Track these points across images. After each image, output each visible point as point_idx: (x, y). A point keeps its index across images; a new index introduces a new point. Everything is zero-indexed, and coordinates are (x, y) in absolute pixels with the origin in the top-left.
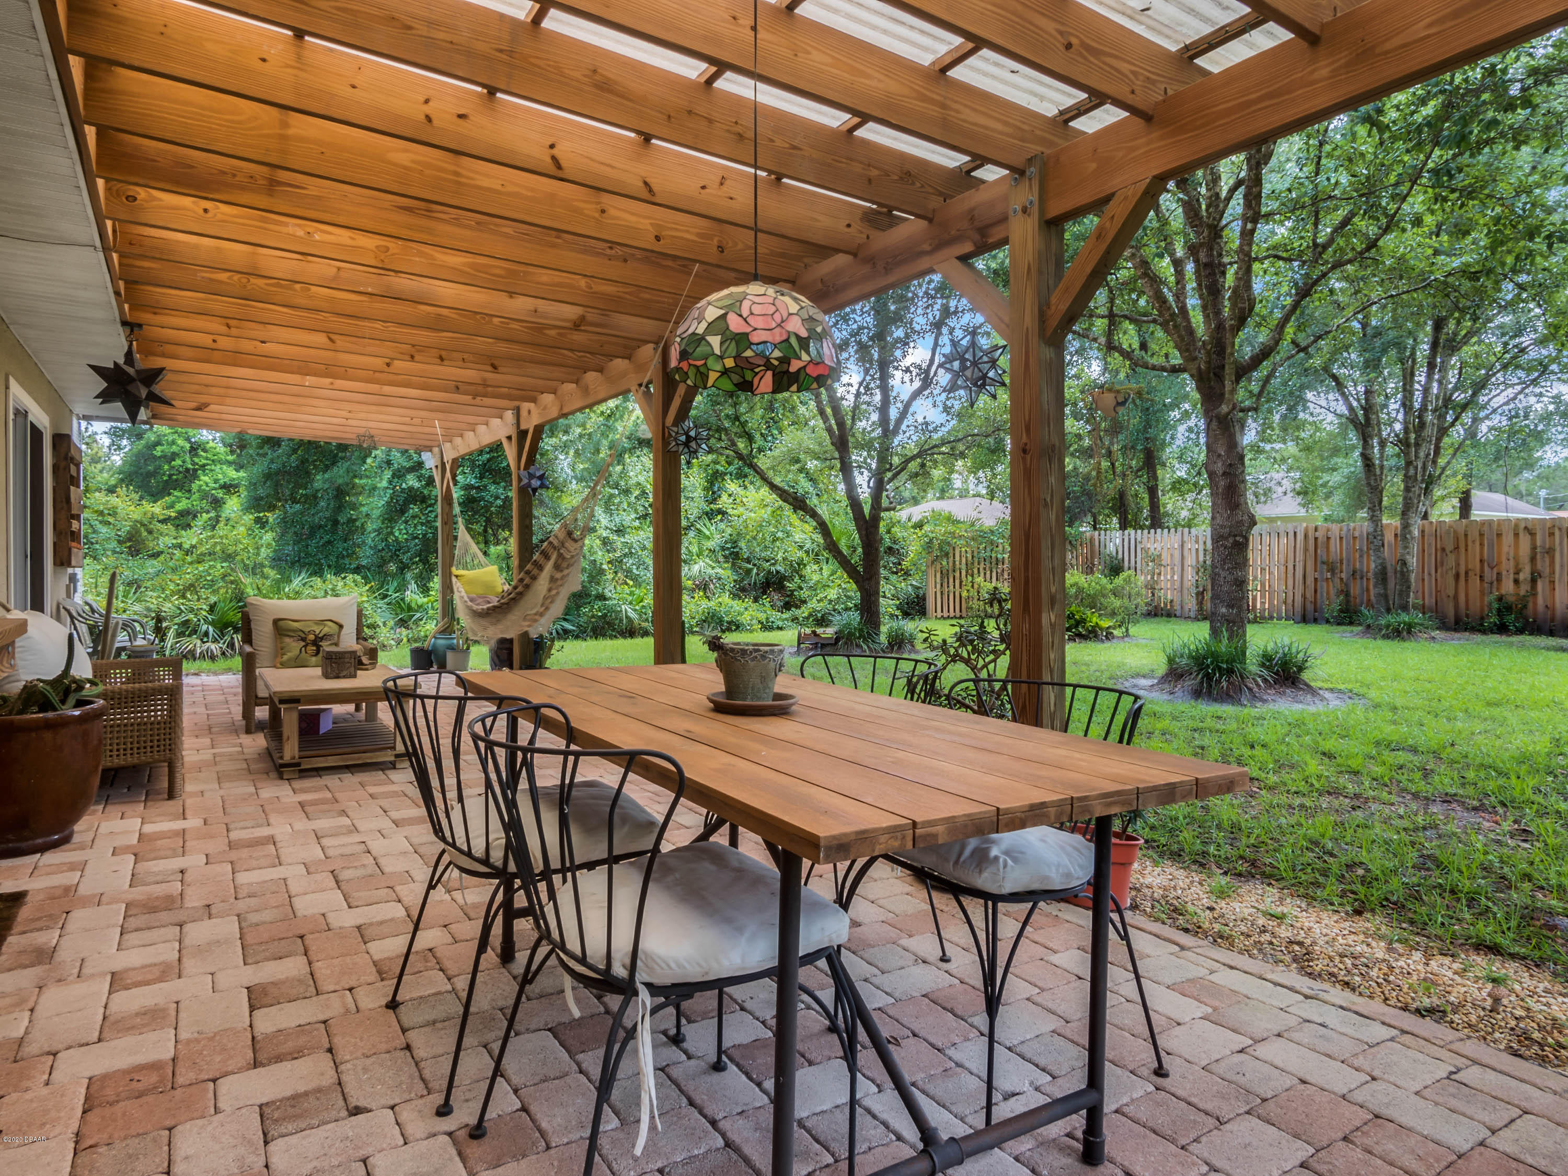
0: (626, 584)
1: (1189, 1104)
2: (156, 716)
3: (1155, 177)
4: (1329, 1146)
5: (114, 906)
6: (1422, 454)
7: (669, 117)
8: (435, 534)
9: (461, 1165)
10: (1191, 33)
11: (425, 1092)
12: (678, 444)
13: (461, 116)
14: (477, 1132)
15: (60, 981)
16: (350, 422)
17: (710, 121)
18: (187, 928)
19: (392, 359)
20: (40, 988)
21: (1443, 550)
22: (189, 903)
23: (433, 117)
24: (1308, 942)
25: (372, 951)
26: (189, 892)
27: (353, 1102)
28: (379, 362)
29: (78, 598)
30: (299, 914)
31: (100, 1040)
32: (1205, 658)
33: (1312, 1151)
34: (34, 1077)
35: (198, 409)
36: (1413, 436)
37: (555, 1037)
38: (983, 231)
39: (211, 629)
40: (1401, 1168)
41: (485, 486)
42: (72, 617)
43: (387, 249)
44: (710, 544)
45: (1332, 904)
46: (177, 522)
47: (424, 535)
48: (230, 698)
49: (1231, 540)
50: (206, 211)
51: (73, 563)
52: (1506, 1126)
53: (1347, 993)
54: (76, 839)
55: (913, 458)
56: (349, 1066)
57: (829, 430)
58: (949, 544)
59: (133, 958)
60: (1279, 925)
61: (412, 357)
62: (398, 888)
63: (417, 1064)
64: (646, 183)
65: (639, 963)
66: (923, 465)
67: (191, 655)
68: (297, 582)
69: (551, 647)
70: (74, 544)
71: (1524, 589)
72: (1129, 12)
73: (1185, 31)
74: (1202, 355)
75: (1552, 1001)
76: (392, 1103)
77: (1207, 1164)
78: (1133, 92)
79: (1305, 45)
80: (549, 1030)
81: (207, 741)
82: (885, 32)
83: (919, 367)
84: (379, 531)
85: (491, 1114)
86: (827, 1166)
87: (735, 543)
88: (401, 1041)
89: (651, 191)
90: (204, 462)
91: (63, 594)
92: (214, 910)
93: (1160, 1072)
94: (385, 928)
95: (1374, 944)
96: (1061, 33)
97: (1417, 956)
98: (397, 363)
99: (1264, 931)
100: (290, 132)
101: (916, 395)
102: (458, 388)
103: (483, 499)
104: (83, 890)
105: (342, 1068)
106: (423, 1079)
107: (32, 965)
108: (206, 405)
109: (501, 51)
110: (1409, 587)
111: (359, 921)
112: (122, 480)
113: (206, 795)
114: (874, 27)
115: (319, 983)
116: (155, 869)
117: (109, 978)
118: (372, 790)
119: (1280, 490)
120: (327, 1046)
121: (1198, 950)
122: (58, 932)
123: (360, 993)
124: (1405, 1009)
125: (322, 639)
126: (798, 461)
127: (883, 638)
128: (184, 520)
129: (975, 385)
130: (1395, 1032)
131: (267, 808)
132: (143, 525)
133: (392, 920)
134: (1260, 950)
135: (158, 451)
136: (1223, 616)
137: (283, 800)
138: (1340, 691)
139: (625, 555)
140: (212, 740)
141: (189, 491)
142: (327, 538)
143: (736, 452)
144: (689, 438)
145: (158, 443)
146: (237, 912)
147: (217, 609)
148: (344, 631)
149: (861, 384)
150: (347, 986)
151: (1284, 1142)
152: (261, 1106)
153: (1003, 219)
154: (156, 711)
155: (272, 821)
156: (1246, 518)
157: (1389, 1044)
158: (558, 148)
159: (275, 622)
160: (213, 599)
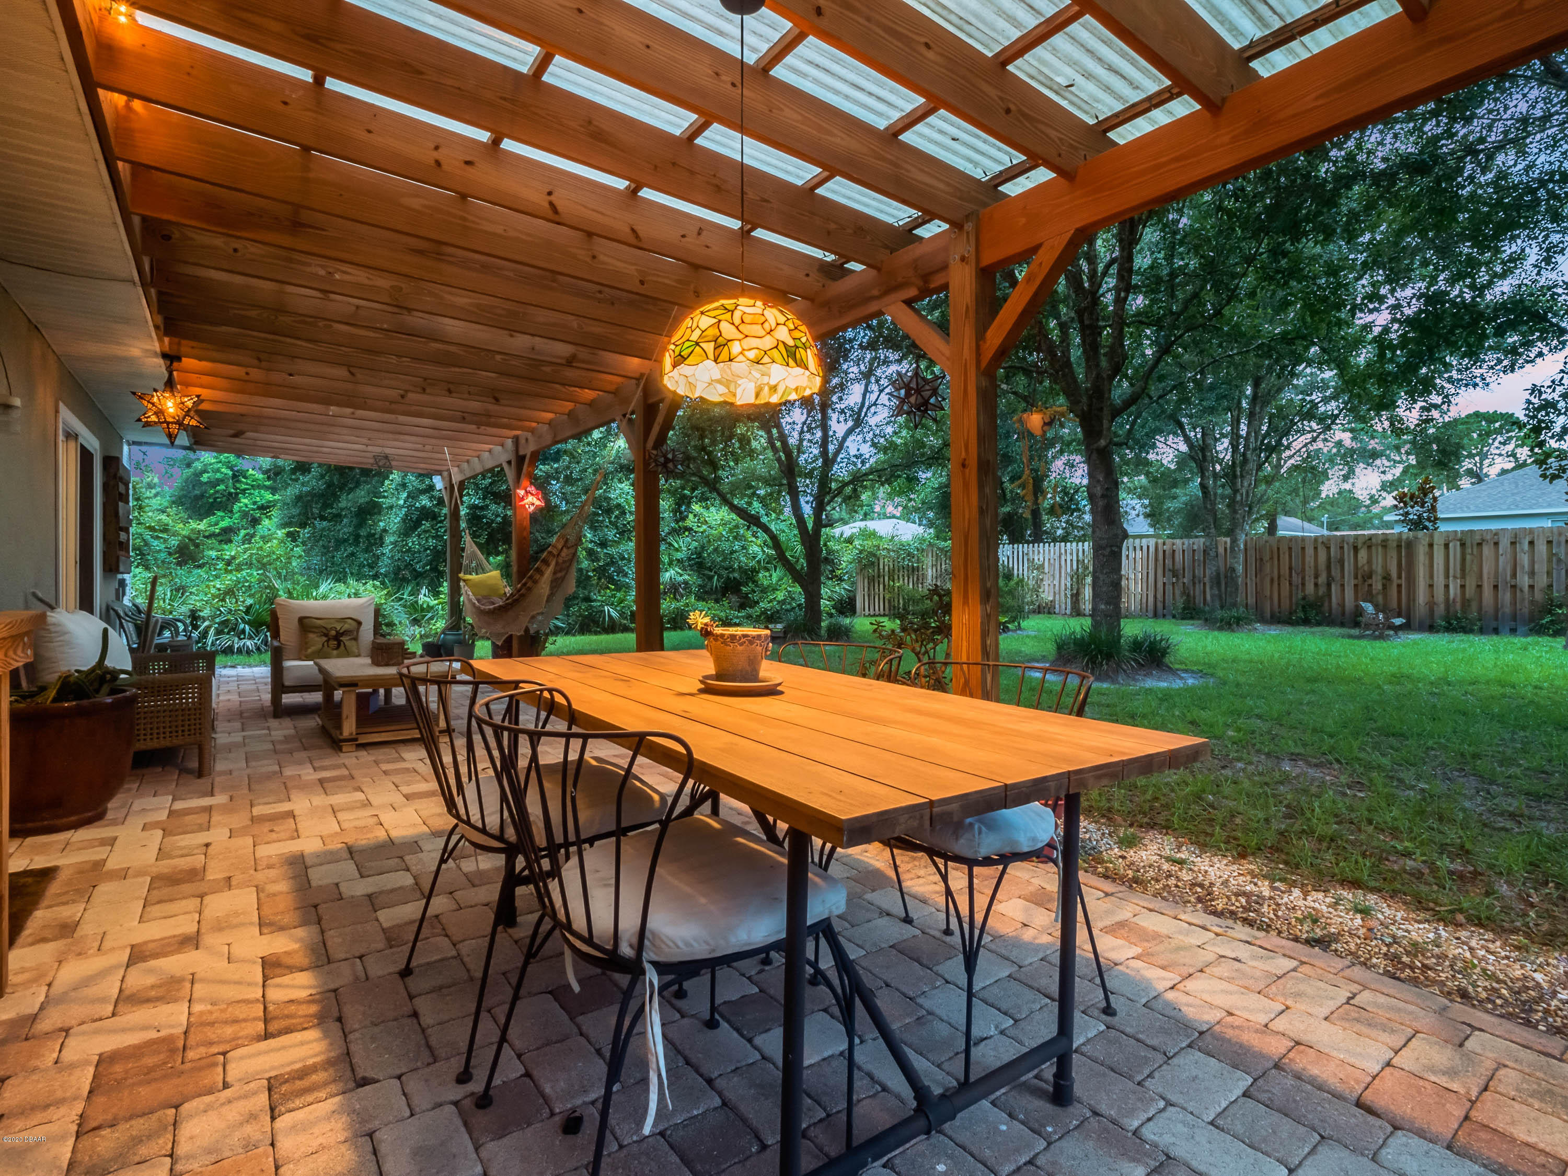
0: (608, 588)
1: (1138, 1040)
2: (187, 703)
3: (1077, 230)
4: (1264, 1074)
5: (140, 880)
6: (1246, 484)
7: (656, 167)
8: (445, 546)
9: (467, 1136)
10: (1105, 110)
11: (431, 1060)
12: (657, 465)
13: (468, 163)
14: (484, 1101)
15: (80, 954)
16: (370, 448)
17: (692, 173)
18: (207, 899)
19: (406, 391)
20: (60, 962)
21: (1261, 560)
22: (210, 876)
23: (443, 162)
24: (1207, 883)
25: (381, 919)
26: (212, 864)
27: (361, 1073)
28: (394, 394)
29: (126, 601)
30: (314, 884)
31: (114, 1015)
32: (1090, 644)
33: (1250, 1080)
34: (43, 1056)
35: (236, 435)
36: (1238, 469)
37: (556, 999)
38: (926, 277)
39: (247, 627)
40: (1328, 1092)
41: (487, 506)
42: (119, 617)
43: (401, 288)
44: (679, 555)
45: (1220, 850)
46: (220, 538)
47: (435, 548)
48: (261, 687)
49: (1108, 550)
50: (235, 250)
51: (121, 569)
52: (1404, 1046)
53: (1248, 929)
54: (110, 815)
55: (847, 484)
56: (357, 1035)
57: (779, 460)
58: (875, 555)
59: (155, 931)
60: (1181, 870)
61: (424, 390)
62: (407, 858)
63: (423, 1031)
64: (633, 230)
65: (646, 942)
66: (855, 490)
67: (228, 651)
68: (324, 588)
69: (545, 641)
70: (122, 553)
71: (1322, 591)
72: (1055, 87)
73: (1100, 107)
74: (1085, 399)
75: (1410, 928)
76: (398, 1072)
77: (1164, 1099)
78: (1060, 155)
79: (1208, 115)
80: (550, 992)
81: (237, 725)
82: (847, 97)
83: (852, 409)
84: (395, 543)
85: (497, 1081)
86: (821, 1121)
87: (699, 555)
88: (407, 1009)
89: (637, 237)
90: (244, 486)
91: (113, 597)
92: (234, 882)
93: (1108, 1011)
94: (396, 896)
95: (1260, 883)
96: (1001, 98)
97: (1296, 892)
98: (411, 396)
99: (1169, 876)
100: (312, 175)
101: (850, 432)
102: (464, 418)
103: (485, 517)
104: (111, 865)
105: (351, 1037)
106: (429, 1047)
107: (55, 939)
108: (242, 432)
109: (505, 99)
110: (1237, 589)
111: (370, 890)
112: (173, 502)
113: (235, 774)
114: (837, 92)
115: (331, 951)
116: (182, 844)
117: (128, 951)
118: (385, 767)
119: (1134, 513)
120: (336, 1014)
121: (1120, 895)
122: (83, 906)
123: (369, 960)
124: (1296, 939)
125: (343, 634)
126: (750, 487)
127: (823, 632)
128: (226, 535)
129: (919, 410)
130: (1295, 963)
131: (289, 784)
132: (190, 539)
133: (401, 888)
134: (1169, 892)
135: (205, 478)
136: (1103, 611)
137: (304, 778)
138: (1193, 672)
139: (608, 564)
140: (243, 724)
141: (231, 512)
142: (350, 550)
143: (700, 477)
144: (667, 460)
145: (205, 471)
146: (256, 883)
147: (253, 611)
148: (362, 628)
149: (804, 423)
150: (357, 954)
151: (1225, 1072)
152: (269, 1079)
153: (945, 267)
154: (187, 698)
155: (292, 797)
156: (1120, 532)
157: (1293, 974)
158: (555, 194)
159: (301, 620)
160: (250, 601)
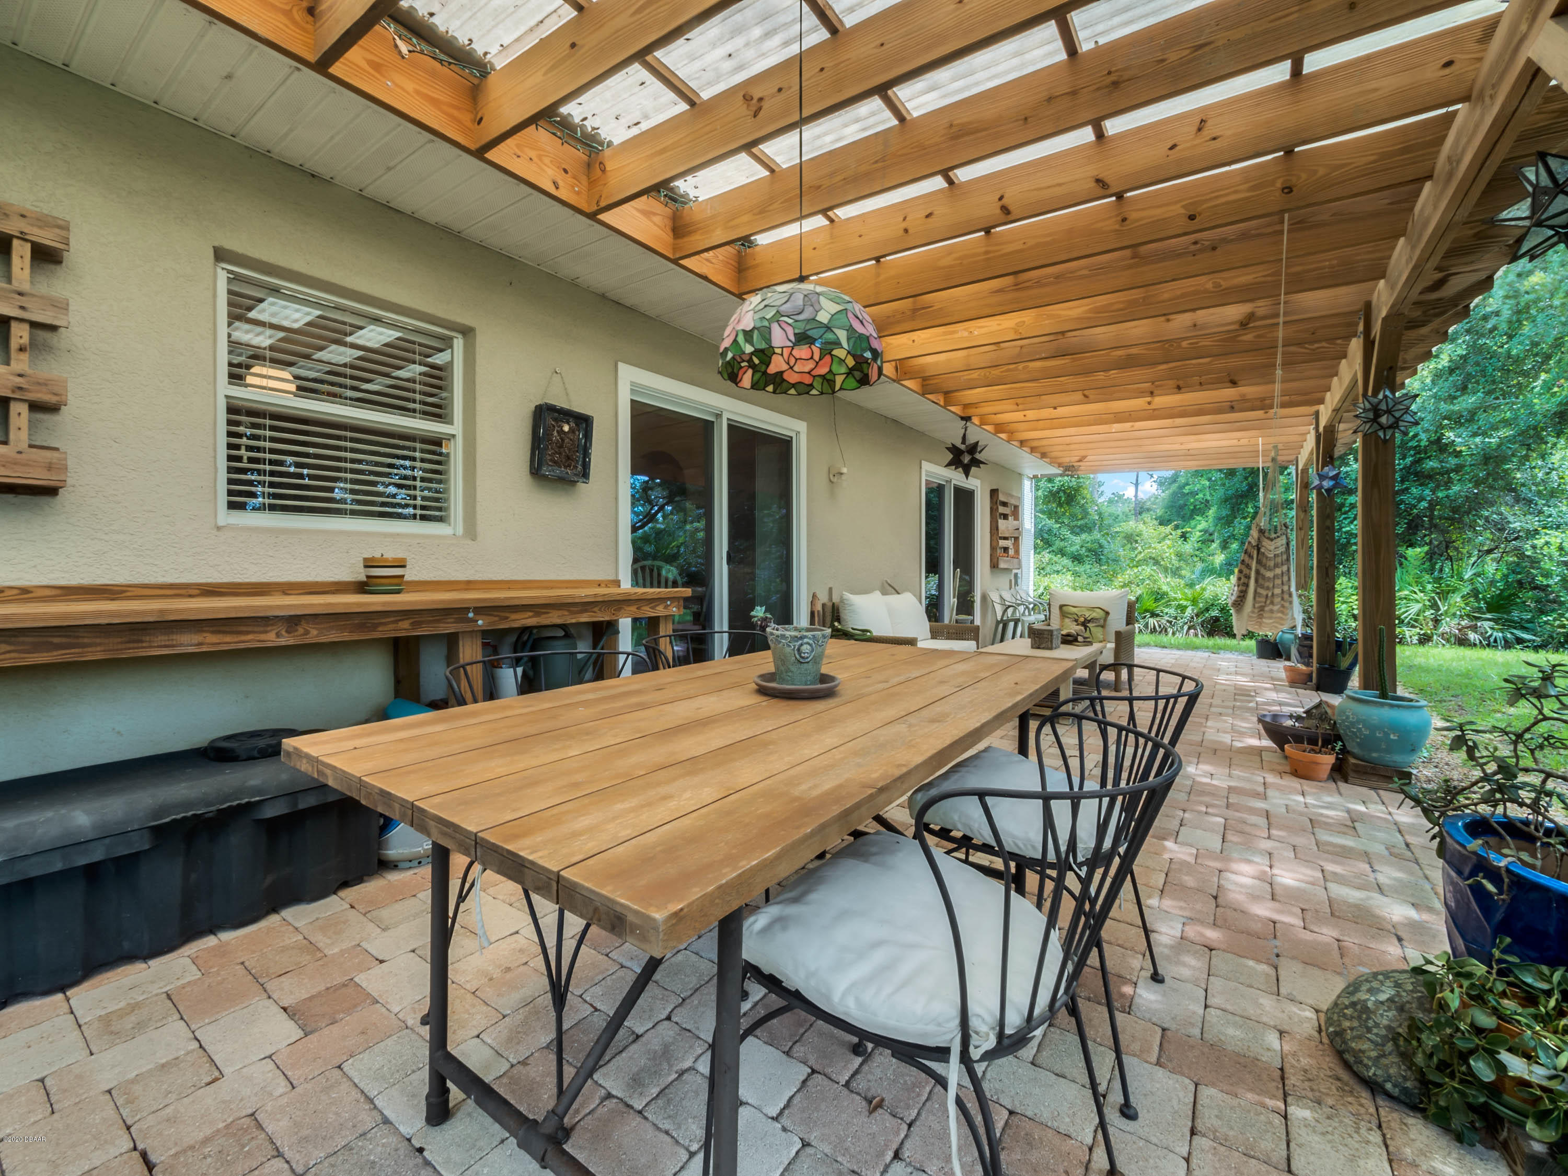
51: (1002, 566)
70: (1003, 555)
91: (1006, 586)
102: (1232, 407)
108: (1085, 457)
125: (1089, 621)
158: (1006, 196)
159: (1061, 607)
160: (1139, 592)
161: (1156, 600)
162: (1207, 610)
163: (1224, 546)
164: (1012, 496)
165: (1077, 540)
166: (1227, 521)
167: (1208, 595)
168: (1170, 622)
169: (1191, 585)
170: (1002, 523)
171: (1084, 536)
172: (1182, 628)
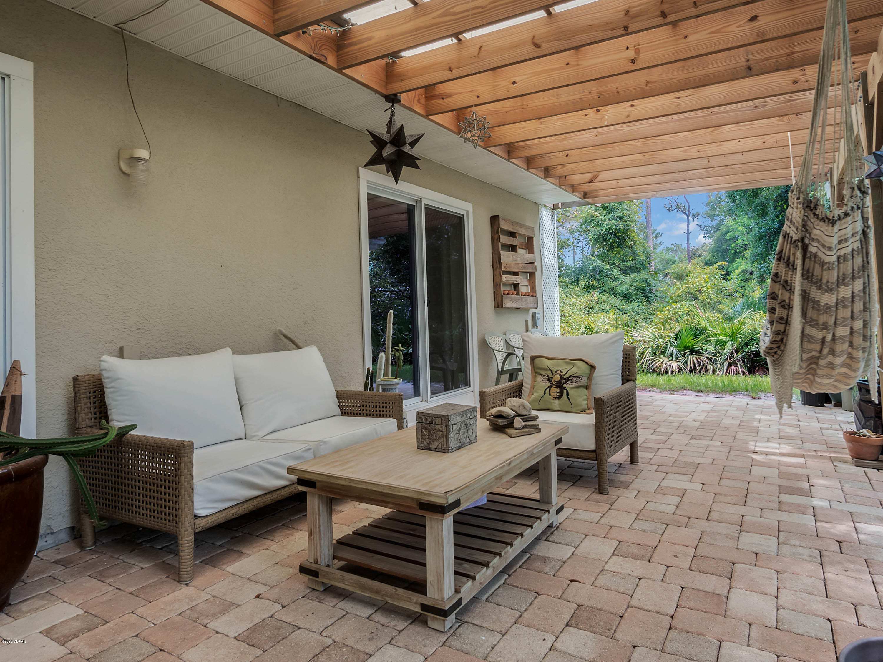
39: (675, 351)
91: (521, 328)
159: (533, 359)
160: (678, 328)
161: (695, 336)
162: (747, 345)
163: (762, 280)
164: (522, 226)
165: (627, 279)
166: (761, 258)
167: (745, 329)
168: (710, 359)
169: (730, 320)
170: (506, 256)
171: (633, 275)
172: (722, 364)
